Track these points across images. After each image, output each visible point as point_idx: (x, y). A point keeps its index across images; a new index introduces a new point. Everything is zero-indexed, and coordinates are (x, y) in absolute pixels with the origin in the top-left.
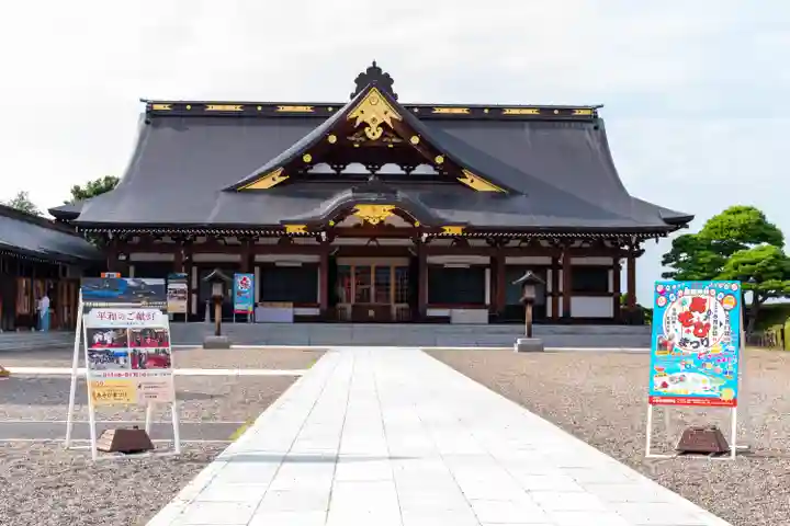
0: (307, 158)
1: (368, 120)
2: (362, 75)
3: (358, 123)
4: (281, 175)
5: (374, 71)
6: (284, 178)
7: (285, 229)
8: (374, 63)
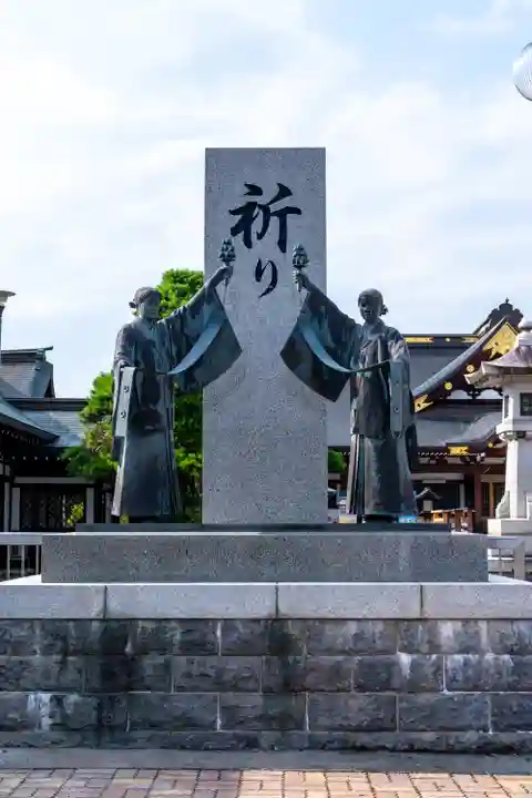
0: (448, 386)
1: (502, 352)
2: (494, 311)
3: (493, 353)
4: (426, 401)
5: (506, 307)
6: (427, 405)
7: (449, 451)
8: (507, 300)
